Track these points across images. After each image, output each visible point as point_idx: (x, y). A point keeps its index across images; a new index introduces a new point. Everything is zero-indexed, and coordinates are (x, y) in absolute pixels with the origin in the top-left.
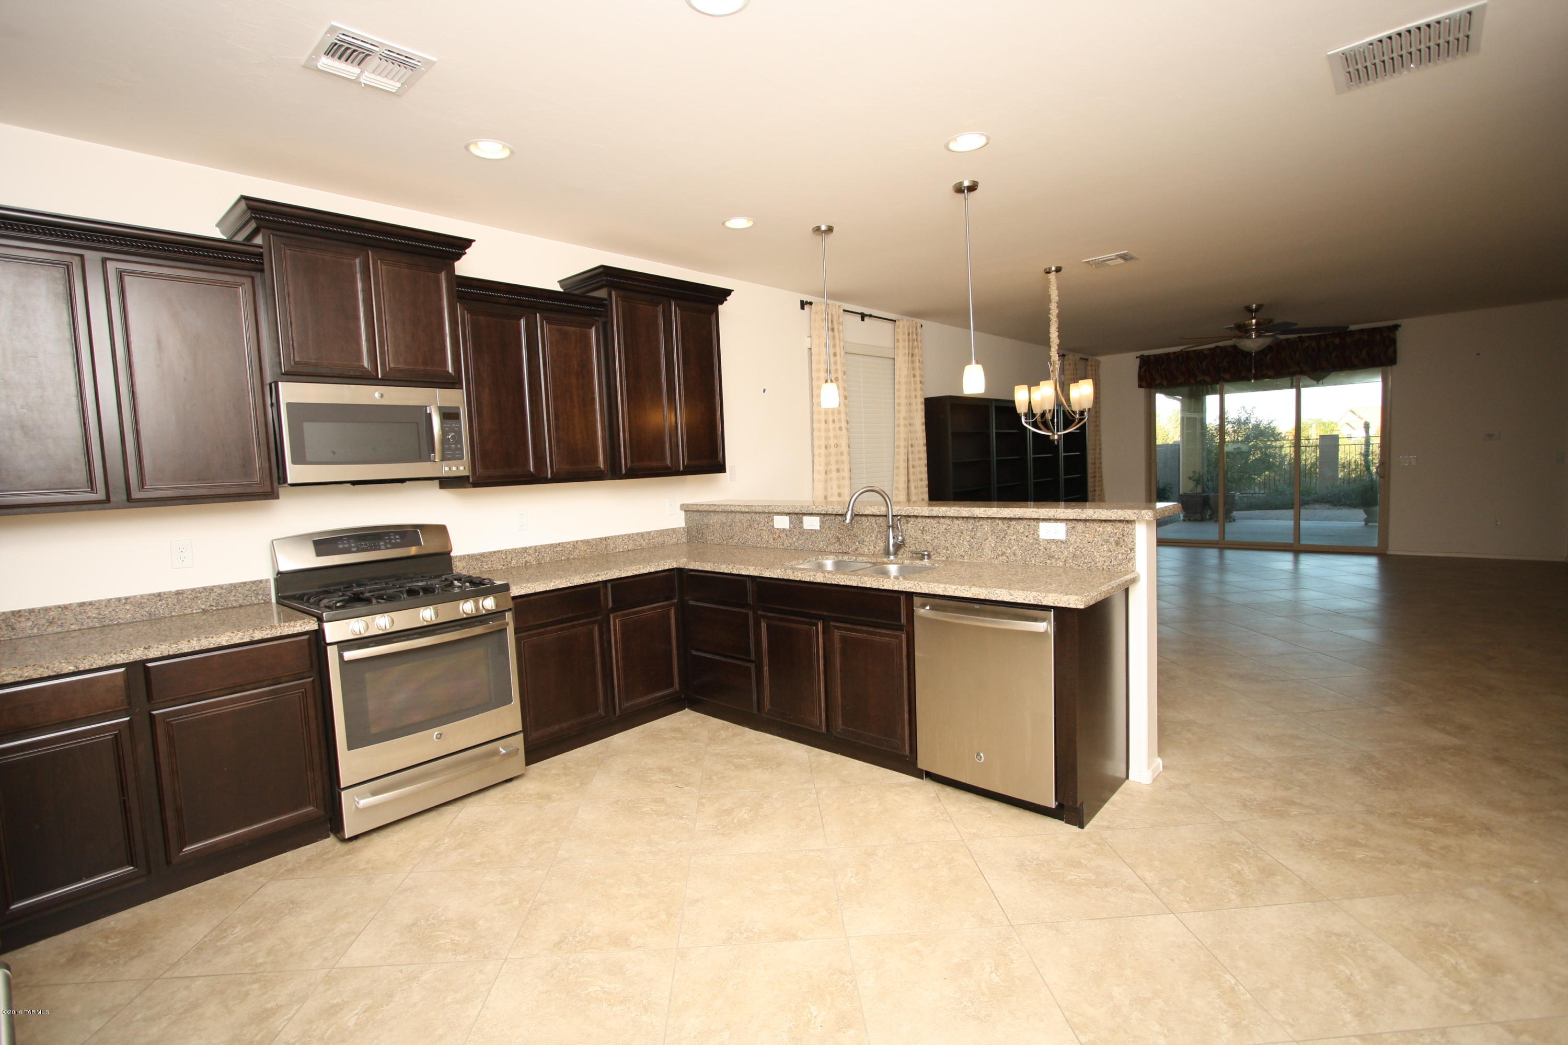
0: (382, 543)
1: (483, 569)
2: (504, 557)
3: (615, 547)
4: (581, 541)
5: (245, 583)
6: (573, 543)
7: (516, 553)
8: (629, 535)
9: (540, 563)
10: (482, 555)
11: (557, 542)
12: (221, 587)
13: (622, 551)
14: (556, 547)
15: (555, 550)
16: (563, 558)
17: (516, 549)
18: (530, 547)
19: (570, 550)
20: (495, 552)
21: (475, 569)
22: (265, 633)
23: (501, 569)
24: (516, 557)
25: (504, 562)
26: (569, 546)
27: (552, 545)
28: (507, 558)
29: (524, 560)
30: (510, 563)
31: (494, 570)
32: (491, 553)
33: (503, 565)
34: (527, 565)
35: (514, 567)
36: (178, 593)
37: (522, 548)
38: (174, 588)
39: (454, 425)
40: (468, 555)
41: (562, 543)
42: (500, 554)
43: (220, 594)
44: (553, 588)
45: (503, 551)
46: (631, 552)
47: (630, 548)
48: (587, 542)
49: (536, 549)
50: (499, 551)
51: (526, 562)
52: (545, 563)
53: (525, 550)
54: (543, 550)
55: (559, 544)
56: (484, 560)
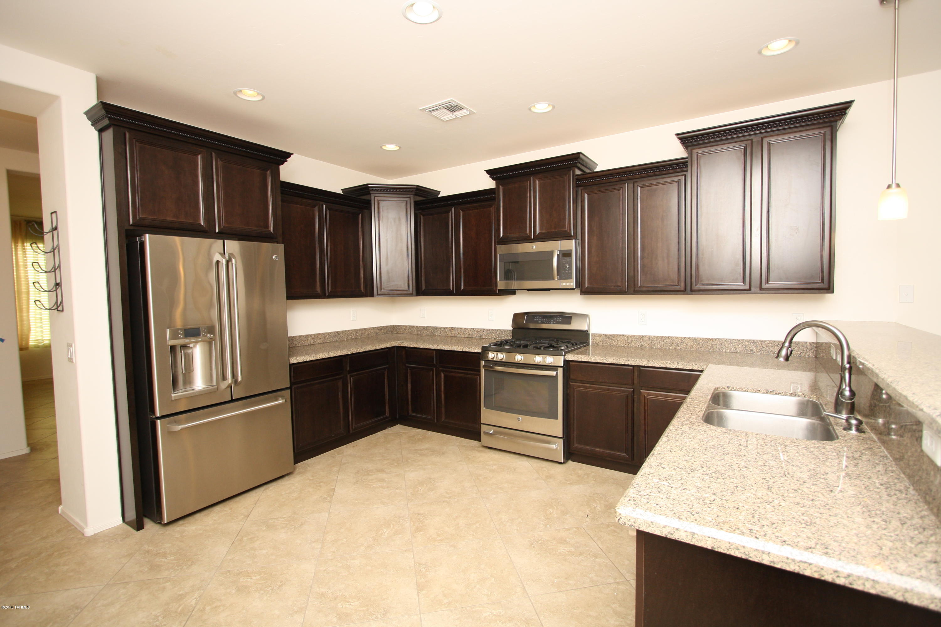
0: (552, 321)
1: (612, 344)
2: (626, 339)
3: (722, 348)
4: (689, 338)
5: (507, 330)
6: (681, 339)
7: (635, 338)
8: (738, 340)
9: (652, 348)
10: (612, 335)
11: (668, 336)
12: (500, 330)
13: (729, 352)
14: (666, 339)
15: (665, 341)
16: (671, 347)
17: (635, 336)
18: (645, 336)
19: (677, 343)
20: (620, 335)
21: (607, 343)
22: (466, 349)
23: (624, 346)
24: (634, 340)
25: (626, 342)
26: (677, 340)
27: (663, 337)
28: (628, 340)
29: (640, 344)
30: (630, 344)
31: (619, 346)
32: (618, 335)
33: (625, 344)
34: (642, 348)
35: (633, 347)
36: (488, 330)
37: (639, 336)
38: (487, 328)
39: (568, 260)
40: (604, 334)
41: (671, 337)
42: (624, 337)
43: (500, 333)
44: (594, 361)
45: (626, 335)
46: (738, 355)
47: (738, 351)
48: (694, 340)
49: (650, 338)
50: (623, 335)
51: (642, 345)
52: (656, 348)
53: (641, 337)
54: (655, 339)
55: (669, 337)
56: (613, 339)
